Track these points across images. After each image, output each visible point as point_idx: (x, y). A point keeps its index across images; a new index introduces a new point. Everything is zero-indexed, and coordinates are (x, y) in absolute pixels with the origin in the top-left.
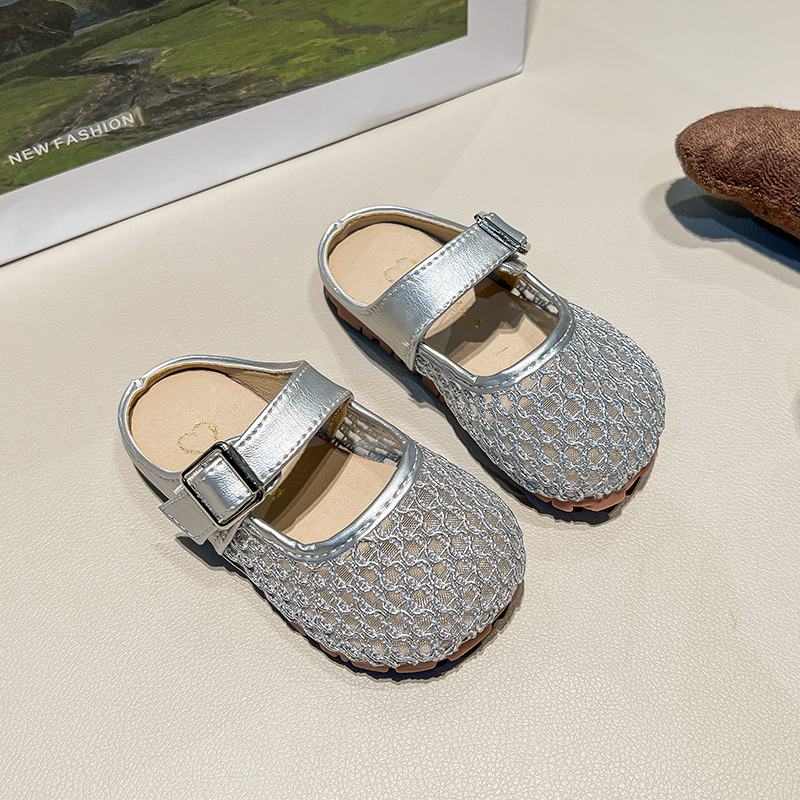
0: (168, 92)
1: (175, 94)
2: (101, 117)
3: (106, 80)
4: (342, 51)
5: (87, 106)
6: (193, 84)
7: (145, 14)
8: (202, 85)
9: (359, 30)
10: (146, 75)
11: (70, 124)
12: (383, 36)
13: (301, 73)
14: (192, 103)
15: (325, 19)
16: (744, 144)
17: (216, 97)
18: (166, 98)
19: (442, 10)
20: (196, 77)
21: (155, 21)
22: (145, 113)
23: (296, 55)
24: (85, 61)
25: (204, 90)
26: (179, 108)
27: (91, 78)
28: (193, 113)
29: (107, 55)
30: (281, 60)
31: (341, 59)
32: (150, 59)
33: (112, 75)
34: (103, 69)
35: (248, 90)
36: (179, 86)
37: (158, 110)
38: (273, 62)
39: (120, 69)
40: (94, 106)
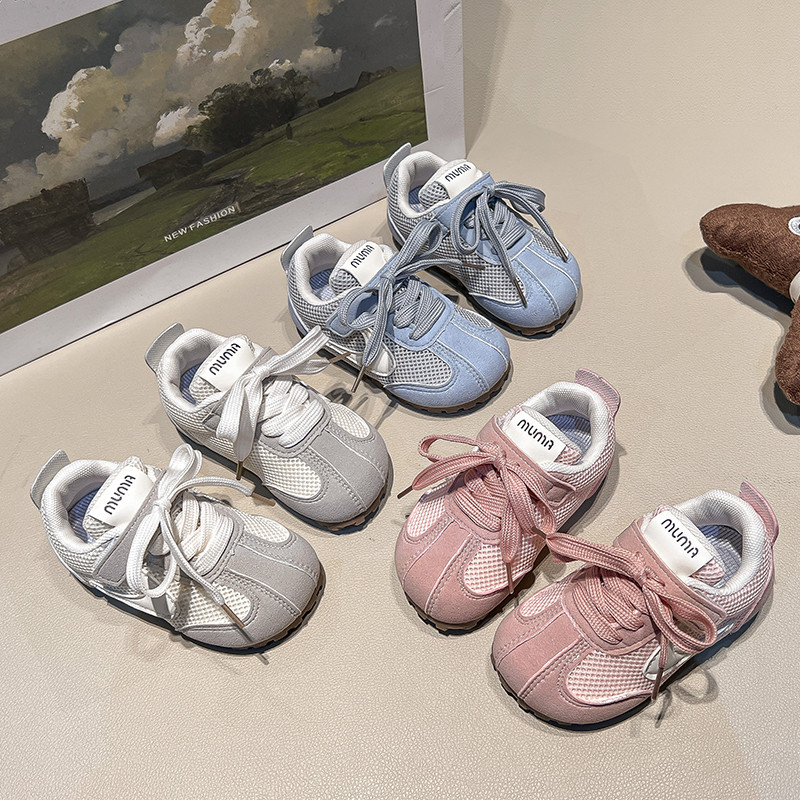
0: (254, 191)
1: (258, 192)
2: (216, 210)
3: (219, 189)
4: (353, 157)
5: (209, 204)
6: (269, 185)
7: (242, 150)
8: (273, 185)
9: (362, 144)
10: (242, 183)
11: (200, 216)
12: (377, 146)
13: (329, 173)
14: (268, 197)
15: (343, 140)
17: (281, 192)
18: (253, 195)
19: (411, 127)
20: (269, 181)
21: (246, 153)
22: (240, 205)
23: (326, 162)
24: (208, 179)
25: (274, 188)
26: (261, 200)
27: (212, 188)
28: (268, 202)
29: (220, 175)
30: (318, 167)
31: (354, 162)
32: (243, 175)
33: (222, 186)
34: (219, 183)
36: (259, 187)
37: (248, 203)
38: (314, 168)
39: (227, 182)
40: (213, 204)
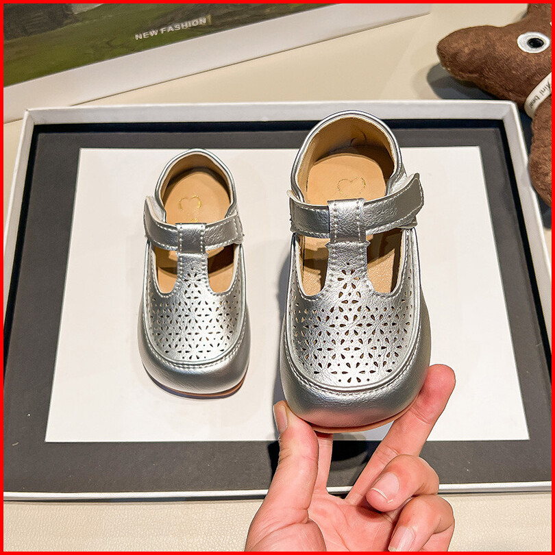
0: (228, 8)
1: (231, 9)
5: (183, 13)
6: (243, 5)
11: (172, 22)
14: (239, 15)
17: (252, 12)
22: (212, 17)
25: (247, 8)
26: (232, 17)
28: (238, 20)
35: (271, 10)
40: (187, 13)
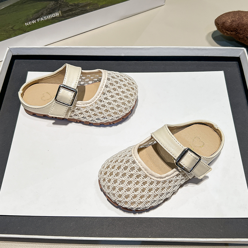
0: (68, 7)
1: (70, 8)
3: (52, 3)
6: (75, 5)
8: (77, 5)
10: (63, 2)
13: (104, 3)
14: (75, 10)
16: (233, 21)
17: (81, 9)
20: (76, 3)
25: (78, 7)
26: (71, 12)
27: (48, 2)
35: (90, 7)
36: (71, 5)
37: (65, 12)
40: (49, 10)
